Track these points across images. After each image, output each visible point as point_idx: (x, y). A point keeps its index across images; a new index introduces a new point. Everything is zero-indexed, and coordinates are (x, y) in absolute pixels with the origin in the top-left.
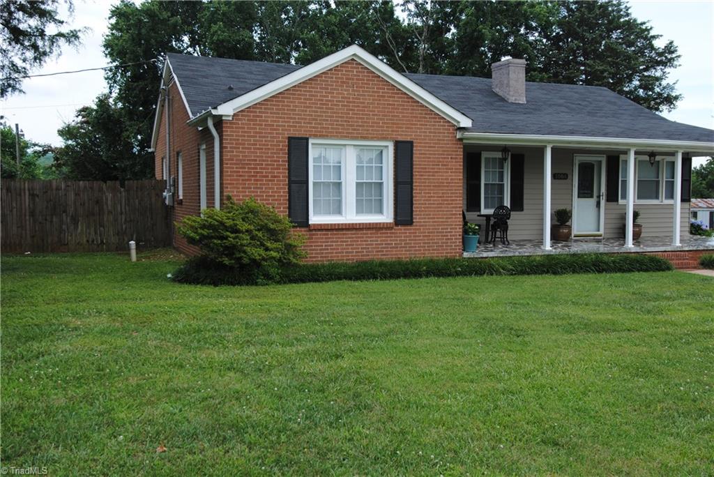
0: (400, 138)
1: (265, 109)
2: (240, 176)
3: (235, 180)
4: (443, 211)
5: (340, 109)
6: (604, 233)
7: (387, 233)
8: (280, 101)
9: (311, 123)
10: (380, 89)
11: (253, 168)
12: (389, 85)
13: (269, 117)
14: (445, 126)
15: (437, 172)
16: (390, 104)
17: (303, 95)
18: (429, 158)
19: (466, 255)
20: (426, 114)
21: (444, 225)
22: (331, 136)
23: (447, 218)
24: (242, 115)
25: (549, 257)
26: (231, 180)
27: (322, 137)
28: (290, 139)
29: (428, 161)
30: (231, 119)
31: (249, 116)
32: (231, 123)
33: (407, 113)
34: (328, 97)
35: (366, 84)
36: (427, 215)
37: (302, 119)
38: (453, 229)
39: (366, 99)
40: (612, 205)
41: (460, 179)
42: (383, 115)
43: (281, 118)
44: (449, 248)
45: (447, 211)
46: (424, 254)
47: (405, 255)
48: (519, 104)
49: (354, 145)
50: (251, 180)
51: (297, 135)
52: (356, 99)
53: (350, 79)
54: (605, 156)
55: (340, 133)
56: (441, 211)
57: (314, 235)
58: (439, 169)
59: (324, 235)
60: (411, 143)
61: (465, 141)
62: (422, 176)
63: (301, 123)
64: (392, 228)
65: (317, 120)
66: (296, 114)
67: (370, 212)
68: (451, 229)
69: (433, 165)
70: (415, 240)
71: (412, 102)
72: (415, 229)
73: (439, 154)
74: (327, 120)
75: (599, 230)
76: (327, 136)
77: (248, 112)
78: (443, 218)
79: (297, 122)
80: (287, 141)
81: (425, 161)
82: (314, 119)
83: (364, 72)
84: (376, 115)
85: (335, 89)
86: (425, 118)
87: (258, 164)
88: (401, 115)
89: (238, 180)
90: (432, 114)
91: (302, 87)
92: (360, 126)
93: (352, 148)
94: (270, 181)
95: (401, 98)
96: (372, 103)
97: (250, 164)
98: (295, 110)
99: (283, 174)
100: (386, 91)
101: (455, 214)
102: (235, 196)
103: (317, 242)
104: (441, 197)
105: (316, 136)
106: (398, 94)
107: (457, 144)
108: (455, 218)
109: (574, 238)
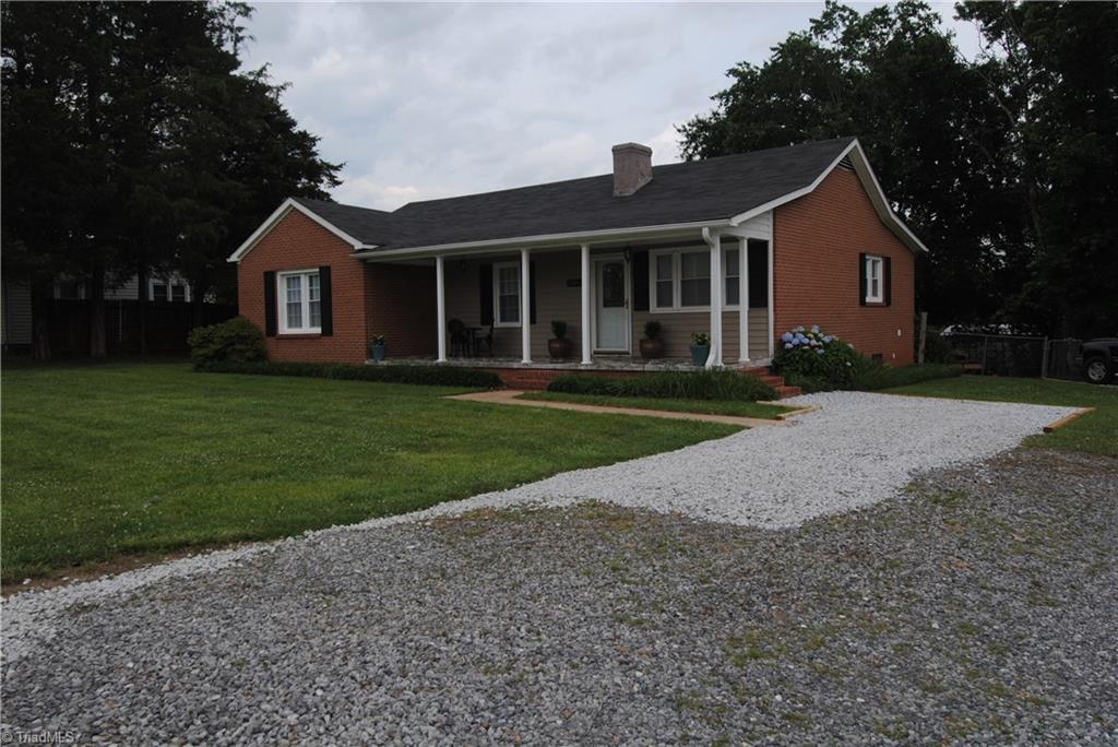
0: (322, 265)
1: (254, 253)
5: (289, 247)
6: (633, 350)
7: (318, 343)
8: (261, 248)
9: (275, 261)
10: (310, 227)
11: (250, 296)
13: (256, 259)
15: (346, 291)
16: (316, 238)
17: (271, 240)
18: (342, 278)
19: (367, 362)
20: (337, 242)
21: (353, 336)
23: (355, 330)
24: (245, 260)
25: (444, 368)
28: (264, 273)
31: (248, 260)
32: (240, 266)
34: (283, 239)
36: (342, 327)
37: (271, 258)
39: (302, 237)
40: (642, 314)
43: (261, 259)
44: (357, 356)
45: (354, 324)
47: (329, 360)
49: (305, 273)
50: (249, 304)
51: (269, 270)
52: (297, 237)
53: (294, 223)
55: (290, 265)
56: (350, 324)
57: (280, 342)
58: (348, 287)
59: (285, 342)
60: (328, 267)
61: (368, 261)
62: (337, 294)
63: (270, 261)
64: (320, 339)
66: (268, 255)
69: (344, 285)
70: (336, 348)
71: (329, 234)
72: (334, 339)
73: (347, 275)
74: (283, 256)
75: (625, 347)
77: (247, 257)
78: (352, 330)
81: (339, 282)
82: (276, 257)
84: (309, 248)
85: (286, 233)
86: (337, 245)
87: (253, 293)
88: (323, 246)
89: (244, 304)
90: (341, 242)
91: (270, 235)
92: (300, 258)
94: (258, 304)
96: (306, 239)
97: (249, 293)
98: (268, 252)
99: (263, 298)
100: (313, 228)
101: (360, 326)
103: (283, 347)
104: (350, 311)
105: (282, 270)
107: (359, 265)
108: (361, 329)
109: (595, 355)
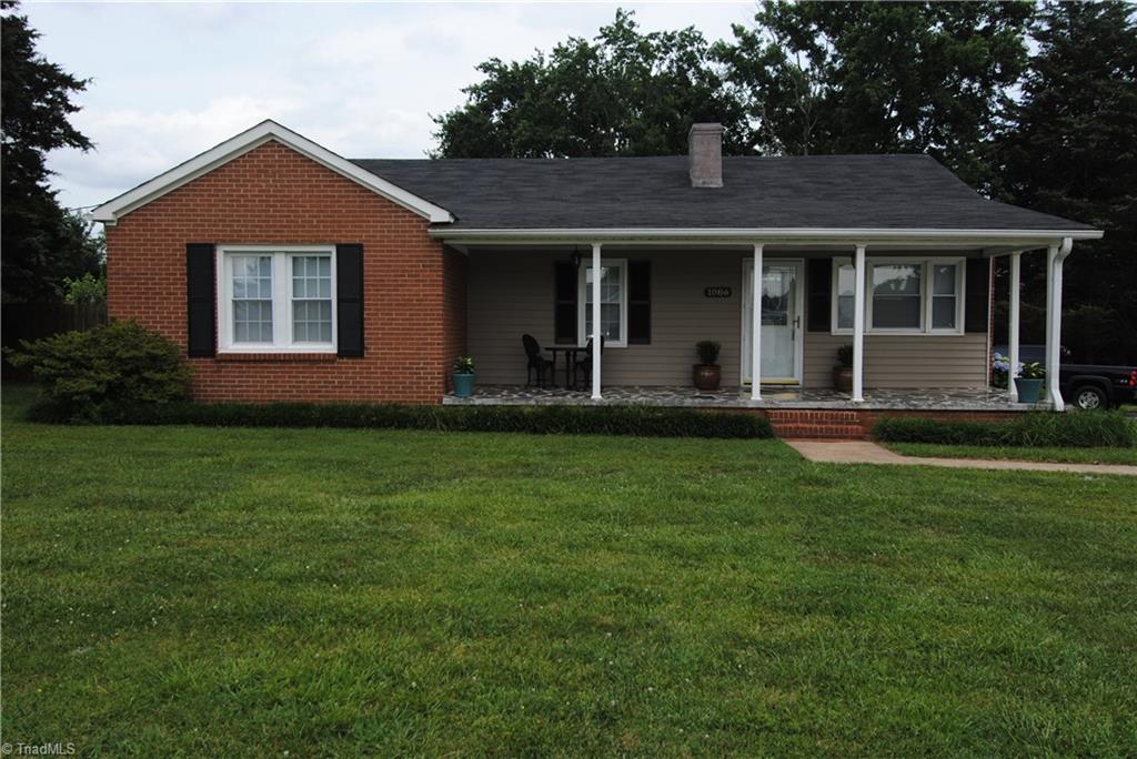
0: (343, 241)
1: (158, 210)
2: (128, 293)
3: (121, 298)
4: (412, 339)
5: (257, 206)
6: (804, 380)
7: (327, 368)
8: (177, 200)
9: (218, 226)
10: (314, 176)
11: (143, 284)
12: (325, 171)
13: (162, 220)
14: (412, 222)
15: (401, 286)
16: (329, 196)
17: (206, 190)
18: (389, 266)
19: (447, 401)
20: (382, 206)
21: (413, 359)
22: (245, 241)
23: (418, 349)
24: (130, 220)
26: (116, 298)
27: (233, 242)
28: (188, 245)
29: (388, 271)
30: (115, 224)
31: (138, 220)
32: (116, 230)
33: (353, 207)
34: (239, 191)
35: (292, 171)
36: (387, 344)
37: (205, 221)
38: (428, 363)
39: (292, 191)
40: (819, 336)
41: (438, 295)
42: (318, 211)
43: (178, 220)
44: (422, 390)
45: (417, 339)
46: (384, 397)
47: (353, 397)
48: (710, 188)
49: (286, 252)
50: (140, 298)
51: (199, 240)
52: (279, 191)
53: (270, 166)
54: (803, 259)
55: (257, 236)
56: (408, 339)
57: (222, 367)
58: (406, 281)
59: (237, 367)
60: (360, 246)
61: (445, 242)
62: (378, 290)
63: (203, 226)
64: (333, 361)
65: (225, 221)
66: (198, 215)
67: (313, 339)
68: (424, 364)
69: (395, 276)
70: (370, 378)
71: (361, 191)
72: (368, 363)
73: (404, 261)
74: (239, 221)
75: (792, 376)
76: (240, 241)
77: (137, 215)
78: (412, 349)
79: (199, 225)
80: (185, 248)
81: (382, 271)
82: (220, 221)
83: (289, 156)
84: (308, 211)
85: (249, 181)
86: (381, 212)
87: (149, 279)
88: (344, 210)
89: (125, 298)
90: (391, 206)
91: (205, 181)
92: (285, 226)
93: (284, 255)
94: (165, 298)
95: (344, 186)
96: (301, 196)
97: (140, 279)
98: (196, 210)
99: (180, 290)
100: (321, 178)
101: (430, 344)
102: (121, 317)
103: (228, 377)
104: (407, 319)
105: (224, 242)
106: (339, 181)
107: (432, 246)
108: (432, 349)
109: (767, 389)
